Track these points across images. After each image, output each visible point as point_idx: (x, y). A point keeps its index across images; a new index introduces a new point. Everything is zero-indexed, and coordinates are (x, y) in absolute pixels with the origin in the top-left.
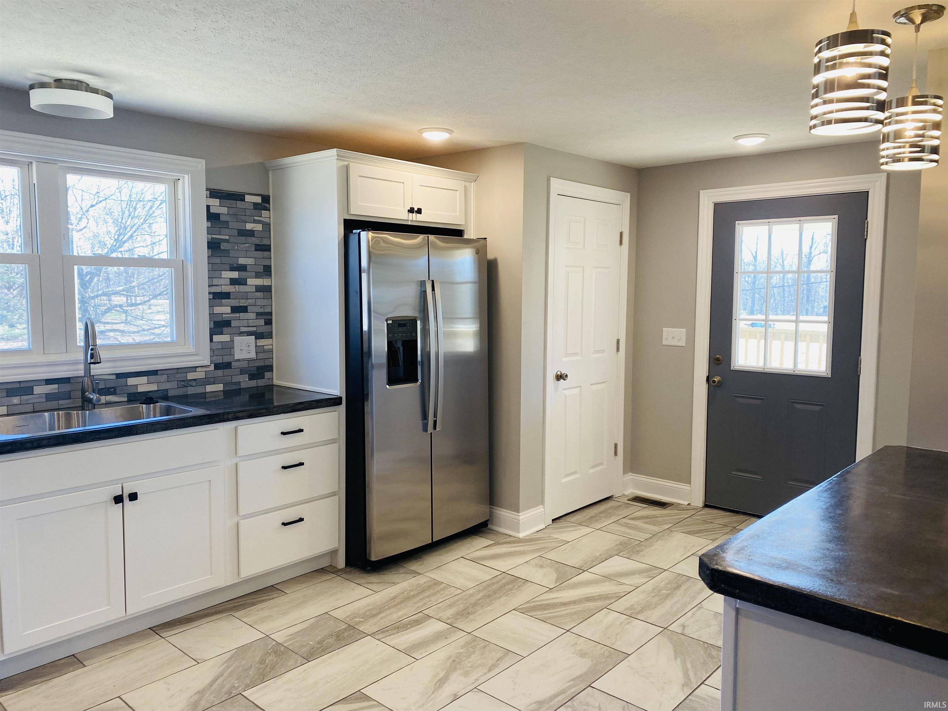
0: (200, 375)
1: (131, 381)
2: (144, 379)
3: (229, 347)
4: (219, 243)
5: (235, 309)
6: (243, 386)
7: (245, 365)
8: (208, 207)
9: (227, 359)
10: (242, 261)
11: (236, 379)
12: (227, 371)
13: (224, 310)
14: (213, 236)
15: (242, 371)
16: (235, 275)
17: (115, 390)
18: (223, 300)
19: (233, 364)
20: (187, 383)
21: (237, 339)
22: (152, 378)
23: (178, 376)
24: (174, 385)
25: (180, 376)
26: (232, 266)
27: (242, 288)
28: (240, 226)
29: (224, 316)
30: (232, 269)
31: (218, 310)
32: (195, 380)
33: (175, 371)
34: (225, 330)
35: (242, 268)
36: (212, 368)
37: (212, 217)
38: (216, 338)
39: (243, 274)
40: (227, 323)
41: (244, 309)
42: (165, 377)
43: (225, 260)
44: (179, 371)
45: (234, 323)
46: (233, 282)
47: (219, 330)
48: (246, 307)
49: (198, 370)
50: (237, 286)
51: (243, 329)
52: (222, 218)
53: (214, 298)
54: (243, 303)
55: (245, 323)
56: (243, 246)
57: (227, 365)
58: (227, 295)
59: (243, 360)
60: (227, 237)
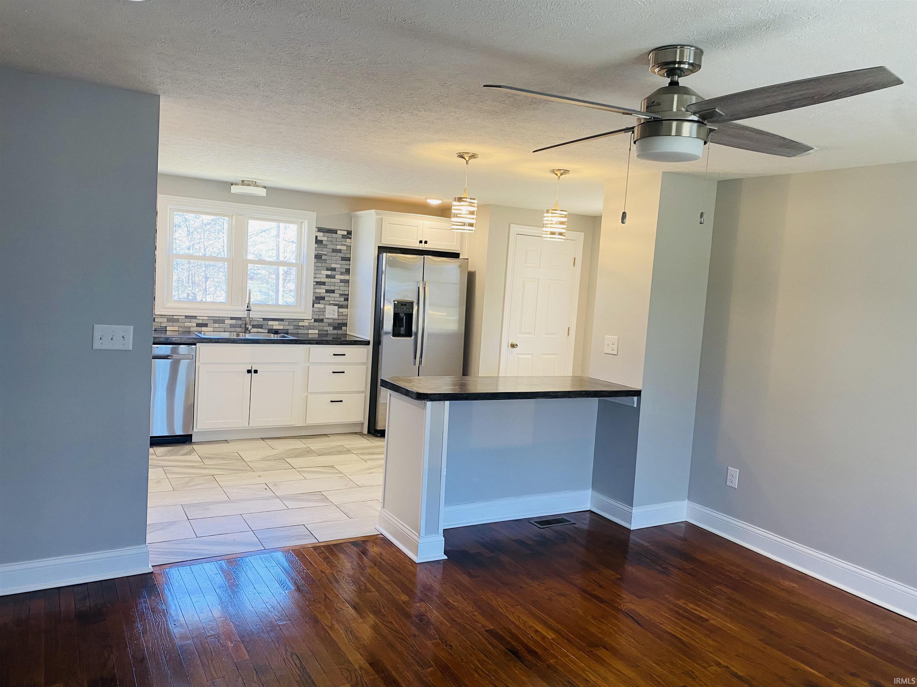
0: (306, 323)
1: (270, 323)
2: (277, 323)
3: (323, 311)
4: (321, 256)
5: (327, 291)
6: (329, 332)
7: (331, 321)
8: (316, 237)
9: (321, 317)
11: (325, 328)
12: (321, 324)
13: (321, 291)
14: (318, 252)
15: (330, 325)
17: (262, 326)
18: (321, 286)
19: (324, 320)
20: (298, 327)
21: (327, 307)
22: (281, 322)
23: (294, 323)
25: (296, 324)
26: (327, 268)
27: (333, 280)
28: (334, 247)
29: (321, 294)
30: (327, 270)
31: (318, 291)
32: (303, 326)
33: (293, 320)
34: (321, 301)
35: (334, 269)
36: (313, 321)
37: (318, 242)
38: (316, 305)
39: (334, 273)
40: (323, 298)
41: (333, 291)
42: (287, 323)
43: (323, 265)
44: (295, 320)
45: (326, 299)
46: (328, 276)
47: (318, 301)
48: (334, 290)
49: (305, 321)
50: (330, 279)
51: (331, 302)
52: (324, 243)
53: (316, 284)
54: (332, 288)
55: (333, 299)
56: (334, 257)
57: (322, 321)
58: (324, 283)
59: (330, 319)
60: (326, 253)
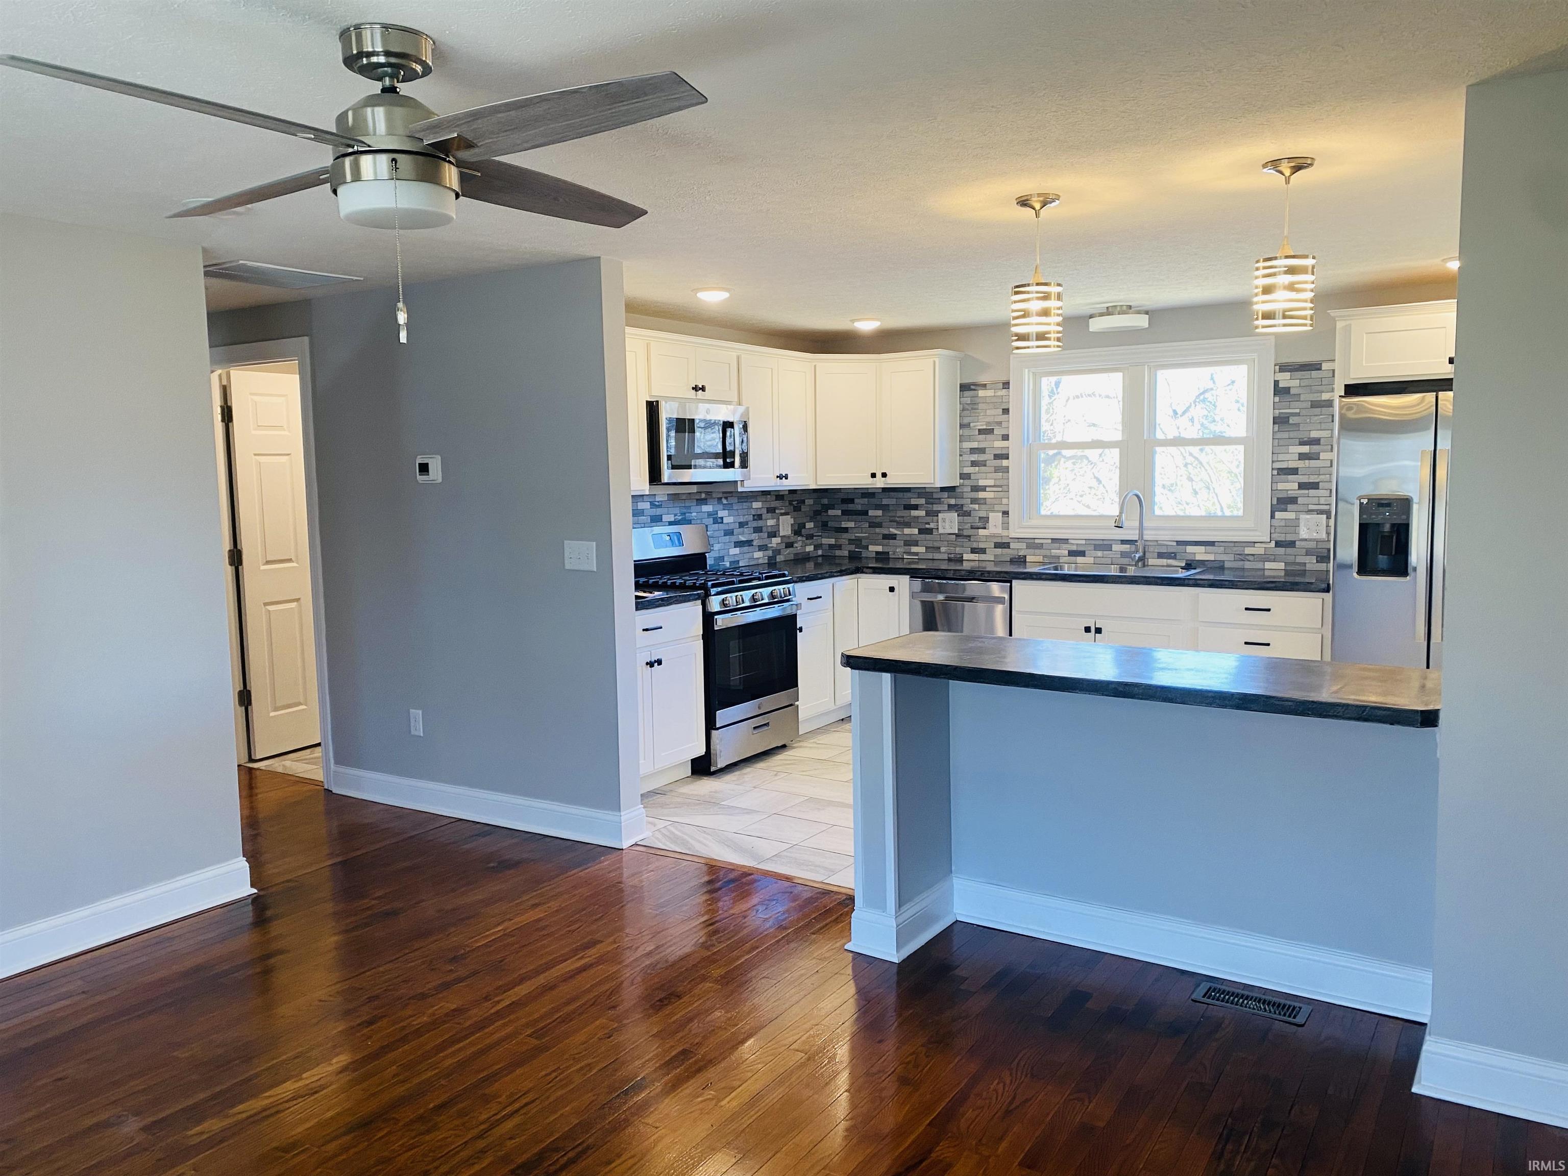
0: (1259, 550)
1: (1190, 549)
2: (1202, 549)
3: (1294, 525)
4: (1288, 417)
5: (1302, 486)
6: (1308, 567)
7: (1312, 545)
8: (1276, 383)
9: (1290, 538)
10: (1314, 434)
11: (1300, 559)
12: (1289, 550)
13: (1290, 486)
14: (1281, 411)
15: (1308, 553)
16: (1305, 449)
17: (1175, 555)
18: (1289, 476)
19: (1297, 543)
20: (1243, 557)
21: (1304, 517)
22: (1209, 548)
23: (1235, 549)
24: (1231, 557)
25: (1238, 550)
26: (1301, 440)
27: (1313, 463)
29: (1289, 492)
30: (1302, 443)
31: (1281, 486)
32: (1253, 555)
33: (1232, 544)
34: (1290, 507)
35: (1317, 442)
36: (1273, 544)
37: (1279, 391)
38: (1278, 515)
39: (1315, 448)
40: (1293, 500)
41: (1315, 486)
42: (1222, 549)
43: (1292, 434)
44: (1236, 544)
45: (1300, 500)
46: (1302, 457)
47: (1283, 506)
48: (1318, 483)
49: (1256, 545)
50: (1307, 461)
51: (1311, 507)
52: (1292, 391)
53: (1278, 474)
54: (1313, 479)
55: (1315, 500)
56: (1316, 418)
57: (1292, 544)
58: (1294, 471)
59: (1311, 540)
60: (1298, 411)
